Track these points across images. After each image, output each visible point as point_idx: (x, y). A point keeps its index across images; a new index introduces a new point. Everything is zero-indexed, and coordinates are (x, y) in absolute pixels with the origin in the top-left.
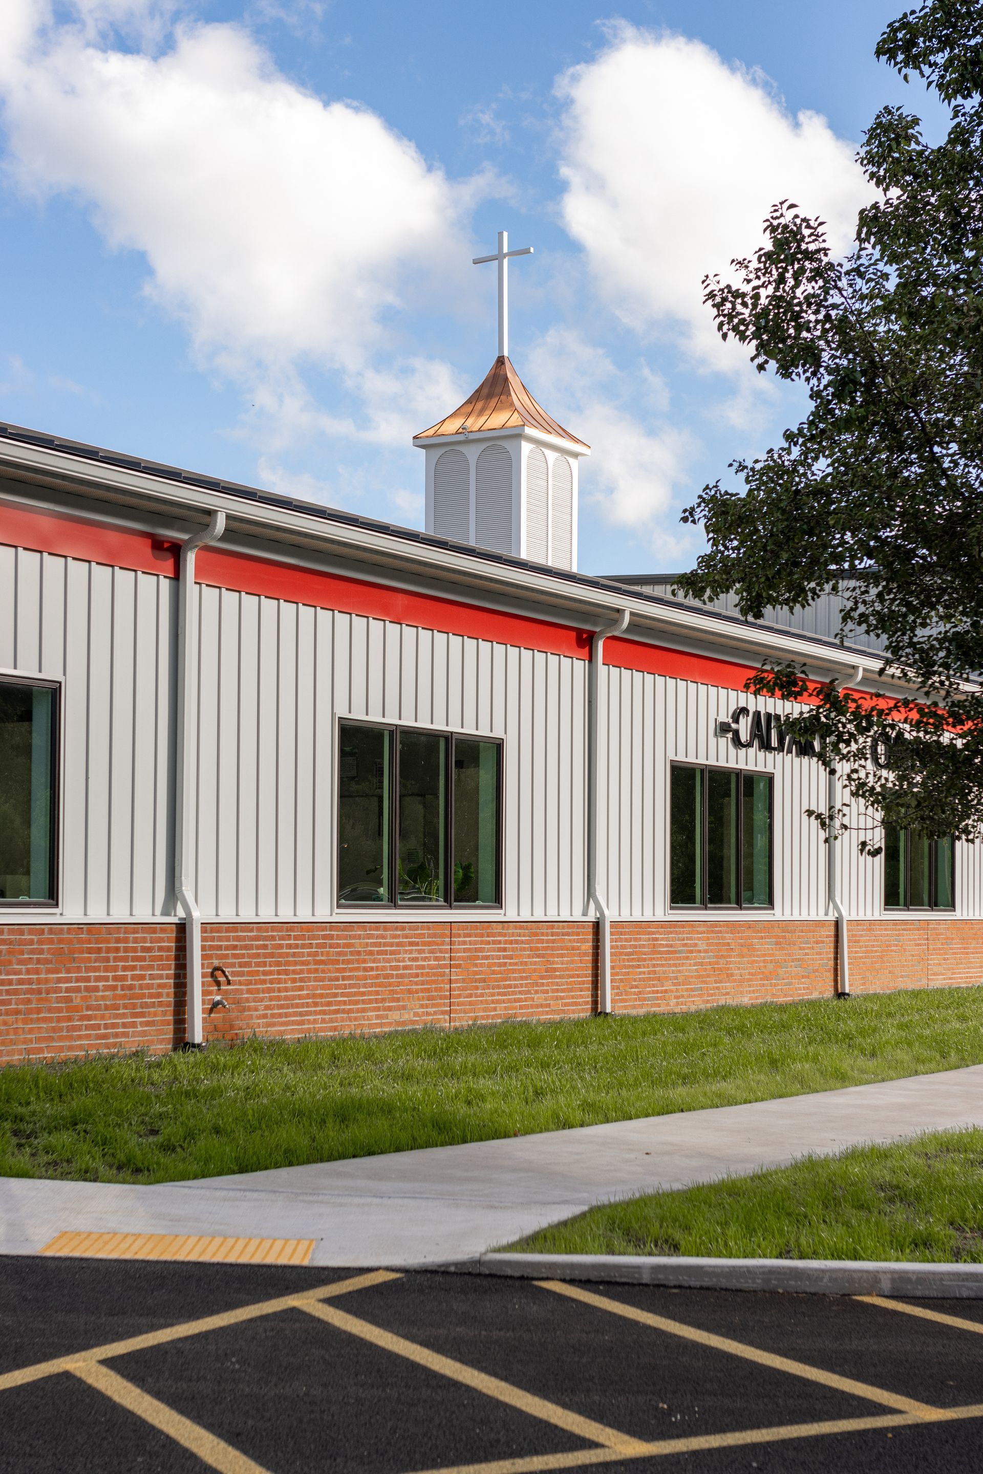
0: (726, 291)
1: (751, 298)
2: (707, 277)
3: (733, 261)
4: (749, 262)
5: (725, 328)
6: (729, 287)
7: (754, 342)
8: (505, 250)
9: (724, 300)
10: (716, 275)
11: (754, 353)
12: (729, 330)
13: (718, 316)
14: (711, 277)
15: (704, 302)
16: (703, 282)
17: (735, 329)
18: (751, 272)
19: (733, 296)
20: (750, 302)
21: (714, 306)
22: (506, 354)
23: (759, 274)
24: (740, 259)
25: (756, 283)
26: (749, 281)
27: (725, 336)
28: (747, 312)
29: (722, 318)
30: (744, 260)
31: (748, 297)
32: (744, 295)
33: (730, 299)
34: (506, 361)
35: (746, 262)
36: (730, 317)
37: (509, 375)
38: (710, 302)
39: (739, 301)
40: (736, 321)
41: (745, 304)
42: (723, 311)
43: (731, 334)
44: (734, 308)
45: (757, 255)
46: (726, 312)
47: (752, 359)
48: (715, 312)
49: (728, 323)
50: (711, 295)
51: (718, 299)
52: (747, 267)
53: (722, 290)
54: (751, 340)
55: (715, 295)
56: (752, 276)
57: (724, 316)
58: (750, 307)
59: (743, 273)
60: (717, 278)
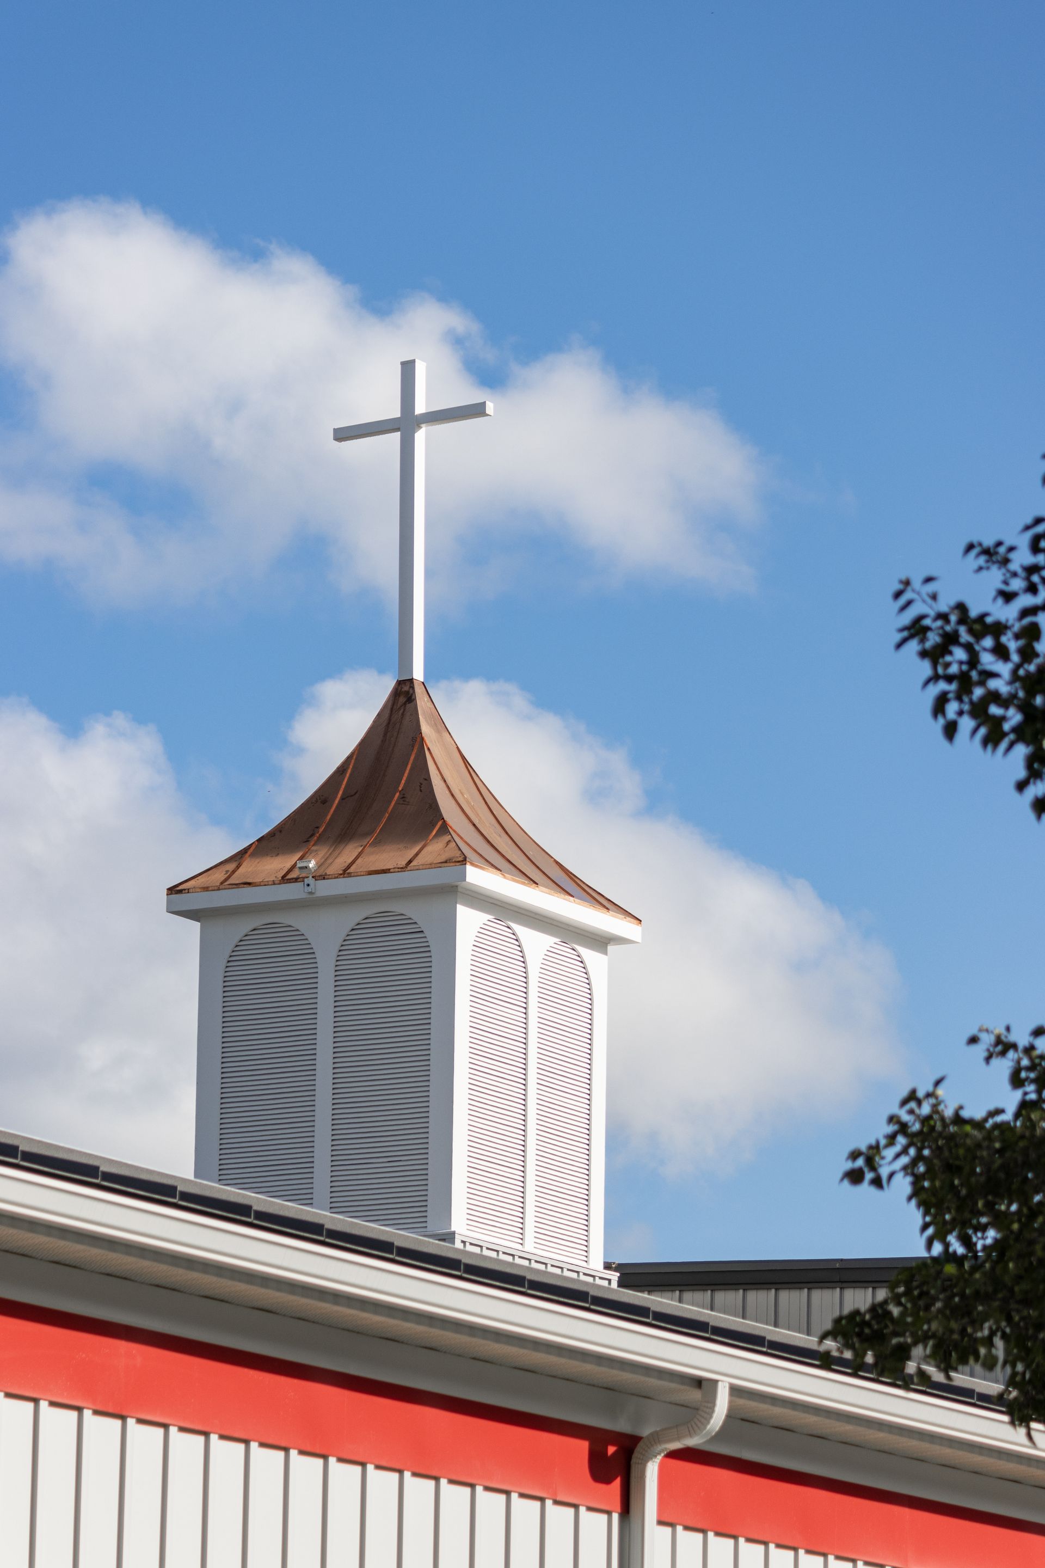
0: (953, 618)
1: (1017, 637)
2: (907, 583)
3: (970, 547)
4: (1011, 549)
5: (952, 708)
6: (961, 608)
7: (1021, 751)
8: (420, 407)
9: (950, 639)
10: (929, 580)
11: (1022, 773)
12: (961, 713)
13: (935, 678)
14: (916, 583)
15: (899, 646)
16: (898, 595)
17: (979, 711)
18: (1015, 574)
19: (971, 631)
20: (1013, 646)
21: (924, 654)
22: (418, 674)
23: (1035, 578)
24: (989, 542)
25: (1027, 600)
26: (1008, 597)
27: (950, 730)
28: (1004, 669)
29: (942, 686)
30: (999, 544)
31: (1010, 634)
32: (998, 629)
33: (965, 637)
34: (419, 690)
35: (1002, 550)
36: (964, 683)
37: (426, 729)
38: (914, 646)
39: (988, 642)
40: (978, 692)
41: (1001, 652)
42: (947, 665)
43: (966, 724)
44: (973, 661)
45: (1029, 535)
46: (954, 669)
47: (1021, 786)
48: (925, 668)
49: (959, 698)
50: (916, 629)
51: (933, 639)
52: (1006, 561)
53: (944, 617)
54: (1011, 745)
55: (928, 629)
56: (1017, 584)
57: (949, 679)
58: (1015, 658)
59: (995, 576)
60: (931, 587)
